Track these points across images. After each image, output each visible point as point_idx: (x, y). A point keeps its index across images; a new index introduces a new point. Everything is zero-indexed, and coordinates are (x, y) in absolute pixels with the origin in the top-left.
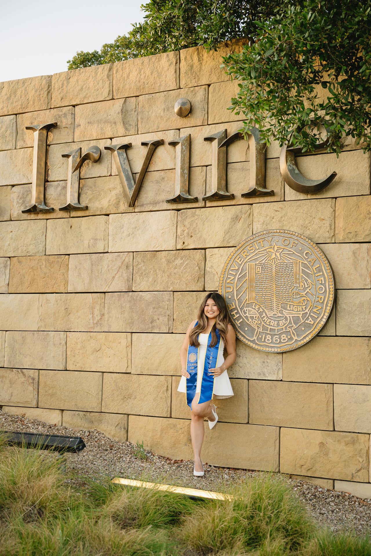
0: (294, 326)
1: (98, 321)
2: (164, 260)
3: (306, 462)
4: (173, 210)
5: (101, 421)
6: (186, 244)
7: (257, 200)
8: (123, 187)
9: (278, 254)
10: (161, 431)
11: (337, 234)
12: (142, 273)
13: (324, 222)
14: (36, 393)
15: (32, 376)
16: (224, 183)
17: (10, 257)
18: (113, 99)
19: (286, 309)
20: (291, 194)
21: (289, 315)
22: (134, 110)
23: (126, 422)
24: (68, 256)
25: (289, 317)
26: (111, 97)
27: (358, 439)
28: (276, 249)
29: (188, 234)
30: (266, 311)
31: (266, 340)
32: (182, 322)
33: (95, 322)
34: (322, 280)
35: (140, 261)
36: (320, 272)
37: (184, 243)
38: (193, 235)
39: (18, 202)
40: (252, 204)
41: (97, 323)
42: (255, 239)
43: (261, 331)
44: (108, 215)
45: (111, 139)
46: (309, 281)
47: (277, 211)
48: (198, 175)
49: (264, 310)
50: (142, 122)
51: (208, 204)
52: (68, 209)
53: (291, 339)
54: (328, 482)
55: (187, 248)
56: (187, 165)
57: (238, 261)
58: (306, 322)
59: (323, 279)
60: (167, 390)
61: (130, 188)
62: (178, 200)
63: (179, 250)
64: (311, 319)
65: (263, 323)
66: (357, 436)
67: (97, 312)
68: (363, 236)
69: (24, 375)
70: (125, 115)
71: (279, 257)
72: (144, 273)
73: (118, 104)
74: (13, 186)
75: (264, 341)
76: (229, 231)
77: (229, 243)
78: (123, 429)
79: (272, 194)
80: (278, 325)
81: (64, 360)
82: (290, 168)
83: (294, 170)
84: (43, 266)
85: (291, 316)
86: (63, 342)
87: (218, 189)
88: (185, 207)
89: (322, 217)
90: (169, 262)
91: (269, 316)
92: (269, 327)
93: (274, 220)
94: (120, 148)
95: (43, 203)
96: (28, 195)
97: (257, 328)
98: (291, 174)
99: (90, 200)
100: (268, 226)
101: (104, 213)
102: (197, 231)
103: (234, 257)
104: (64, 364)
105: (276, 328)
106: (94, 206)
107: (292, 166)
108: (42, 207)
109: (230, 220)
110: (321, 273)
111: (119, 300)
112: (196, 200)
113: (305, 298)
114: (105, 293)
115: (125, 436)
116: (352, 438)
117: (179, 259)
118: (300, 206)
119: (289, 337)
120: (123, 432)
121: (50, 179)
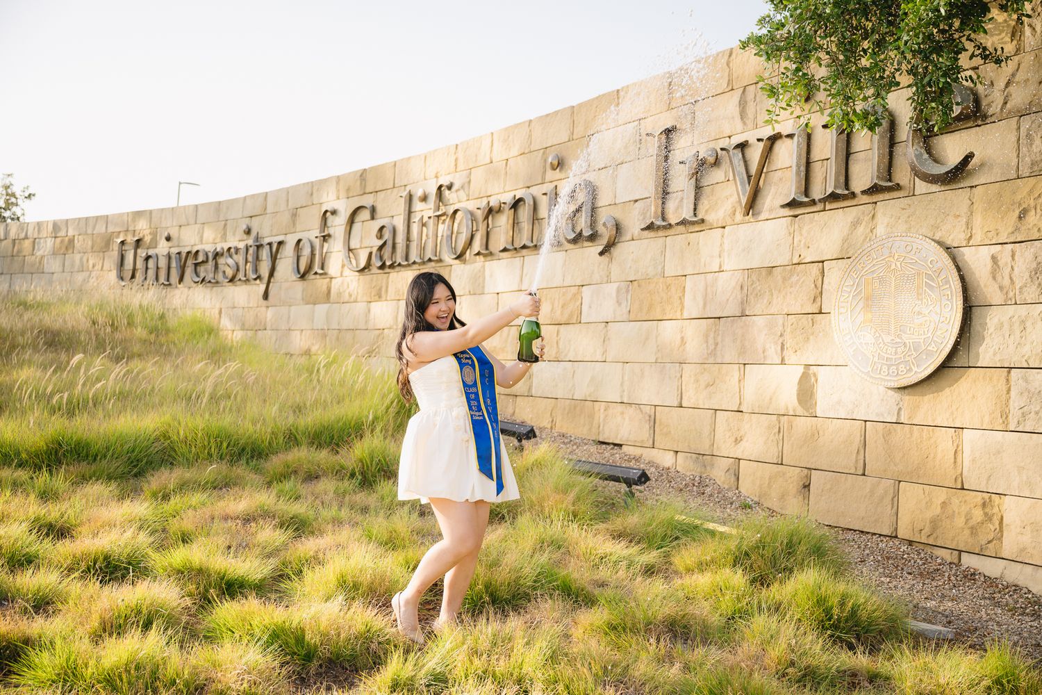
0: (914, 353)
1: (712, 351)
2: (779, 277)
3: (924, 526)
4: (790, 216)
5: (713, 465)
6: (802, 257)
7: (881, 197)
8: (738, 195)
9: (898, 264)
10: (770, 479)
11: (975, 234)
12: (757, 294)
13: (960, 219)
14: (652, 432)
15: (648, 412)
16: (842, 179)
17: (631, 281)
18: (732, 90)
19: (905, 333)
20: (921, 186)
21: (910, 341)
22: (753, 100)
23: (737, 467)
24: (684, 277)
25: (909, 342)
26: (730, 88)
27: (990, 501)
28: (896, 257)
29: (805, 243)
30: (884, 336)
31: (882, 372)
32: (796, 351)
33: (709, 352)
34: (948, 295)
35: (755, 279)
36: (946, 284)
37: (800, 256)
38: (810, 245)
39: (638, 219)
40: (876, 203)
41: (710, 354)
42: (873, 247)
43: (876, 361)
44: (724, 227)
45: (730, 137)
46: (933, 296)
47: (903, 209)
48: (818, 172)
49: (880, 335)
50: (761, 113)
51: (828, 206)
52: (683, 222)
53: (910, 370)
54: (952, 553)
55: (803, 262)
56: (804, 161)
57: (854, 275)
58: (929, 348)
59: (949, 293)
60: (779, 432)
61: (744, 194)
62: (793, 204)
63: (796, 264)
64: (933, 345)
65: (879, 351)
66: (990, 498)
67: (711, 341)
68: (1006, 235)
69: (642, 411)
70: (743, 108)
71: (899, 267)
72: (759, 294)
73: (736, 95)
74: (636, 201)
75: (880, 373)
76: (847, 239)
77: (848, 253)
78: (733, 476)
79: (898, 187)
80: (896, 353)
81: (679, 396)
82: (917, 153)
83: (921, 155)
84: (660, 290)
85: (911, 341)
86: (679, 375)
87: (835, 187)
88: (802, 213)
89: (958, 213)
90: (784, 279)
91: (885, 341)
92: (886, 356)
93: (900, 221)
94: (734, 148)
95: (660, 219)
96: (648, 210)
97: (872, 357)
98: (917, 159)
99: (707, 211)
100: (894, 229)
101: (720, 226)
102: (815, 241)
103: (849, 270)
104: (679, 400)
105: (894, 357)
106: (711, 218)
107: (919, 149)
108: (659, 222)
109: (849, 224)
110: (948, 286)
111: (732, 326)
112: (813, 202)
113: (928, 318)
114: (719, 318)
115: (736, 483)
116: (983, 498)
117: (795, 275)
118: (931, 201)
119: (908, 368)
120: (733, 479)
121: (670, 190)
